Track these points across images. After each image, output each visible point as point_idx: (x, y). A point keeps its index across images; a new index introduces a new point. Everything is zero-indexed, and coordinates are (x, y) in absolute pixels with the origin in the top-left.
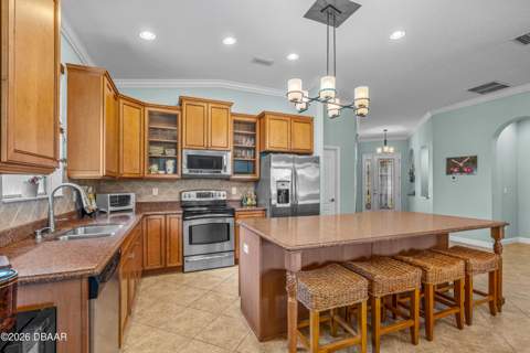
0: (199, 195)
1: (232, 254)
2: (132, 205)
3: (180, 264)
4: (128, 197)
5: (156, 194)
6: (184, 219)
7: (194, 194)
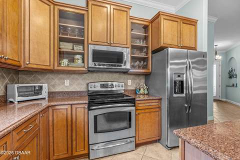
0: (103, 86)
1: (133, 139)
2: (45, 94)
3: (86, 152)
4: (41, 88)
5: (67, 85)
6: (89, 109)
7: (98, 85)
